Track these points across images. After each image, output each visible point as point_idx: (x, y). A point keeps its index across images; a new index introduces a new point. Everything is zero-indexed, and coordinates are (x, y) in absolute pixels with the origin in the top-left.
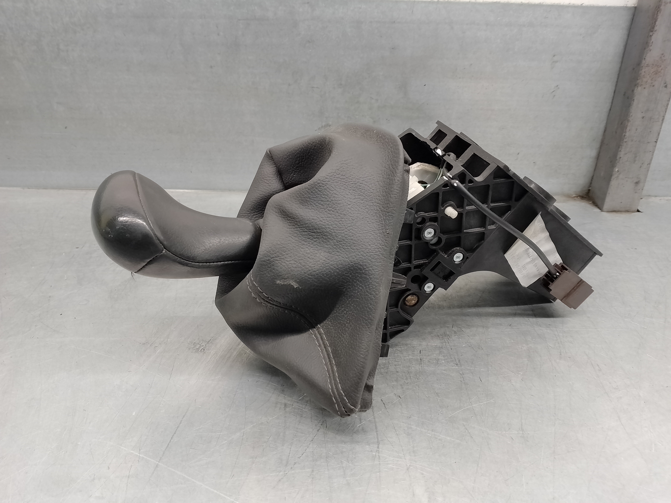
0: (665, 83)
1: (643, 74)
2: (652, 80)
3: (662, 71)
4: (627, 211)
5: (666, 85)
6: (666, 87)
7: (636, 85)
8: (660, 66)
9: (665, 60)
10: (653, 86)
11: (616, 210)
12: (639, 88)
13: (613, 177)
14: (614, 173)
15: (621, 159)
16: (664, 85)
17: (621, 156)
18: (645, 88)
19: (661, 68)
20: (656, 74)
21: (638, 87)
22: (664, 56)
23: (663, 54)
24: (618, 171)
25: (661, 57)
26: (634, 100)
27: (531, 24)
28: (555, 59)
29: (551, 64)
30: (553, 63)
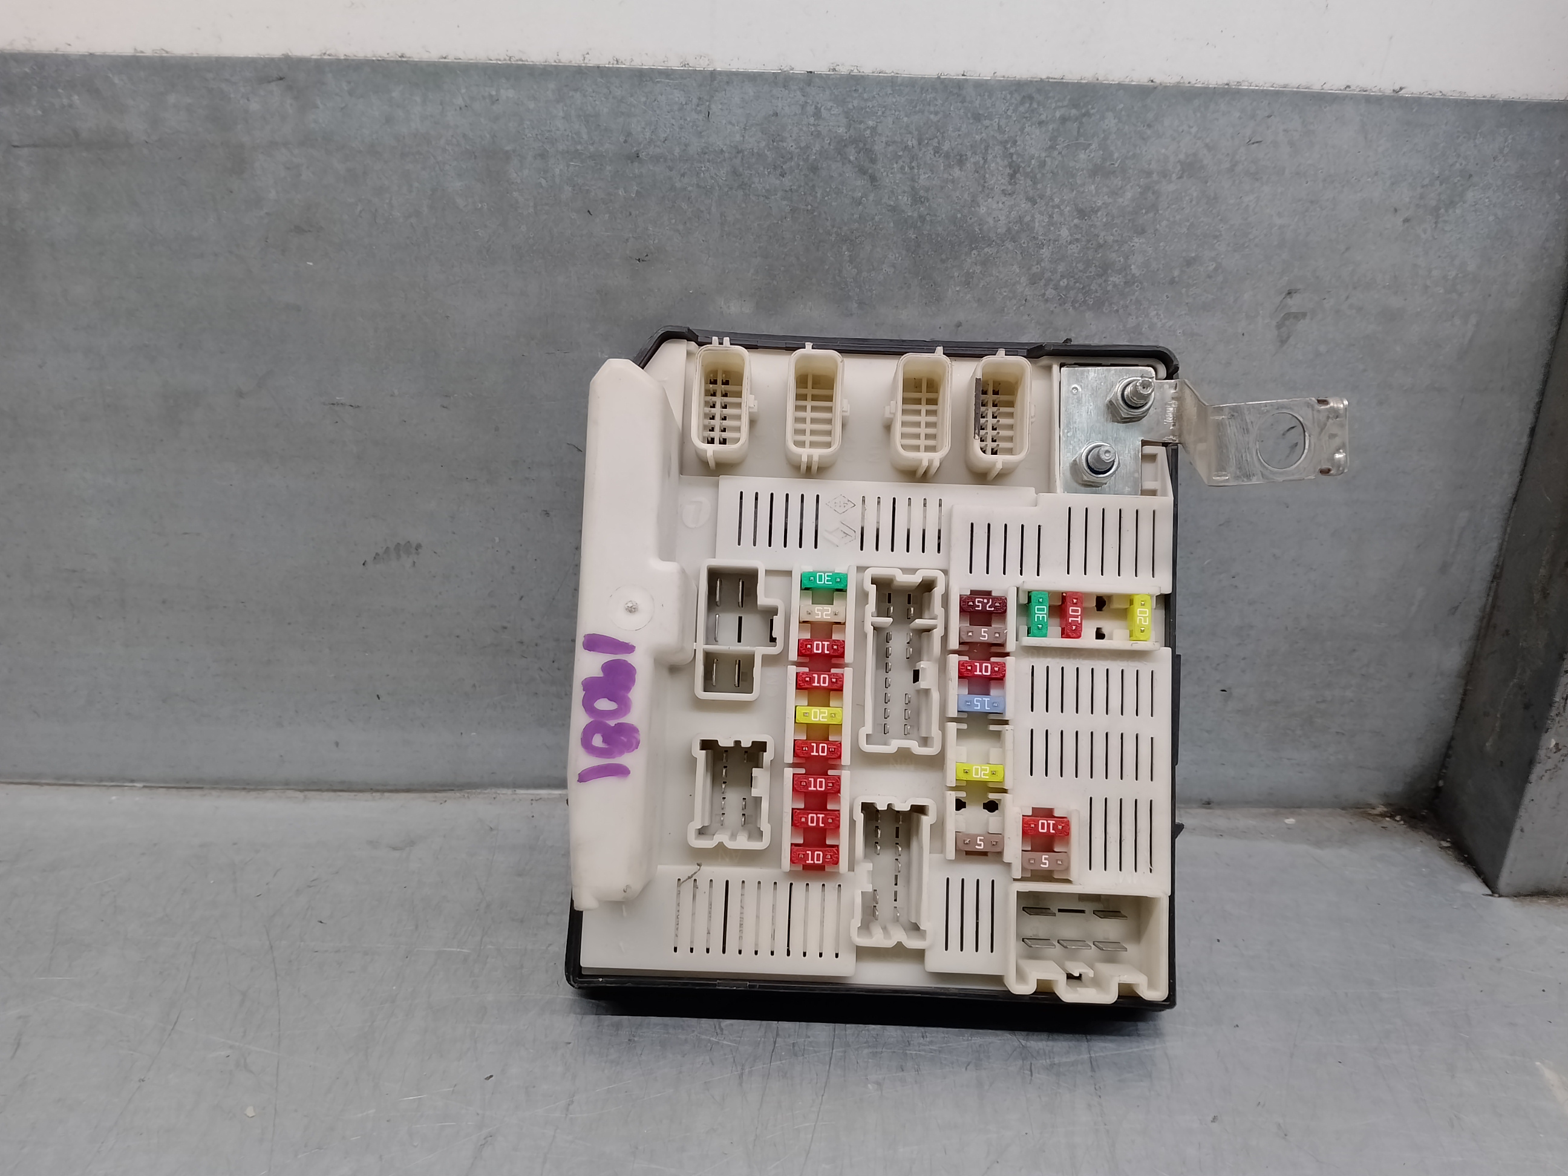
13: (1538, 770)
14: (1542, 753)
27: (1191, 168)
28: (1294, 304)
29: (1279, 326)
30: (1287, 320)
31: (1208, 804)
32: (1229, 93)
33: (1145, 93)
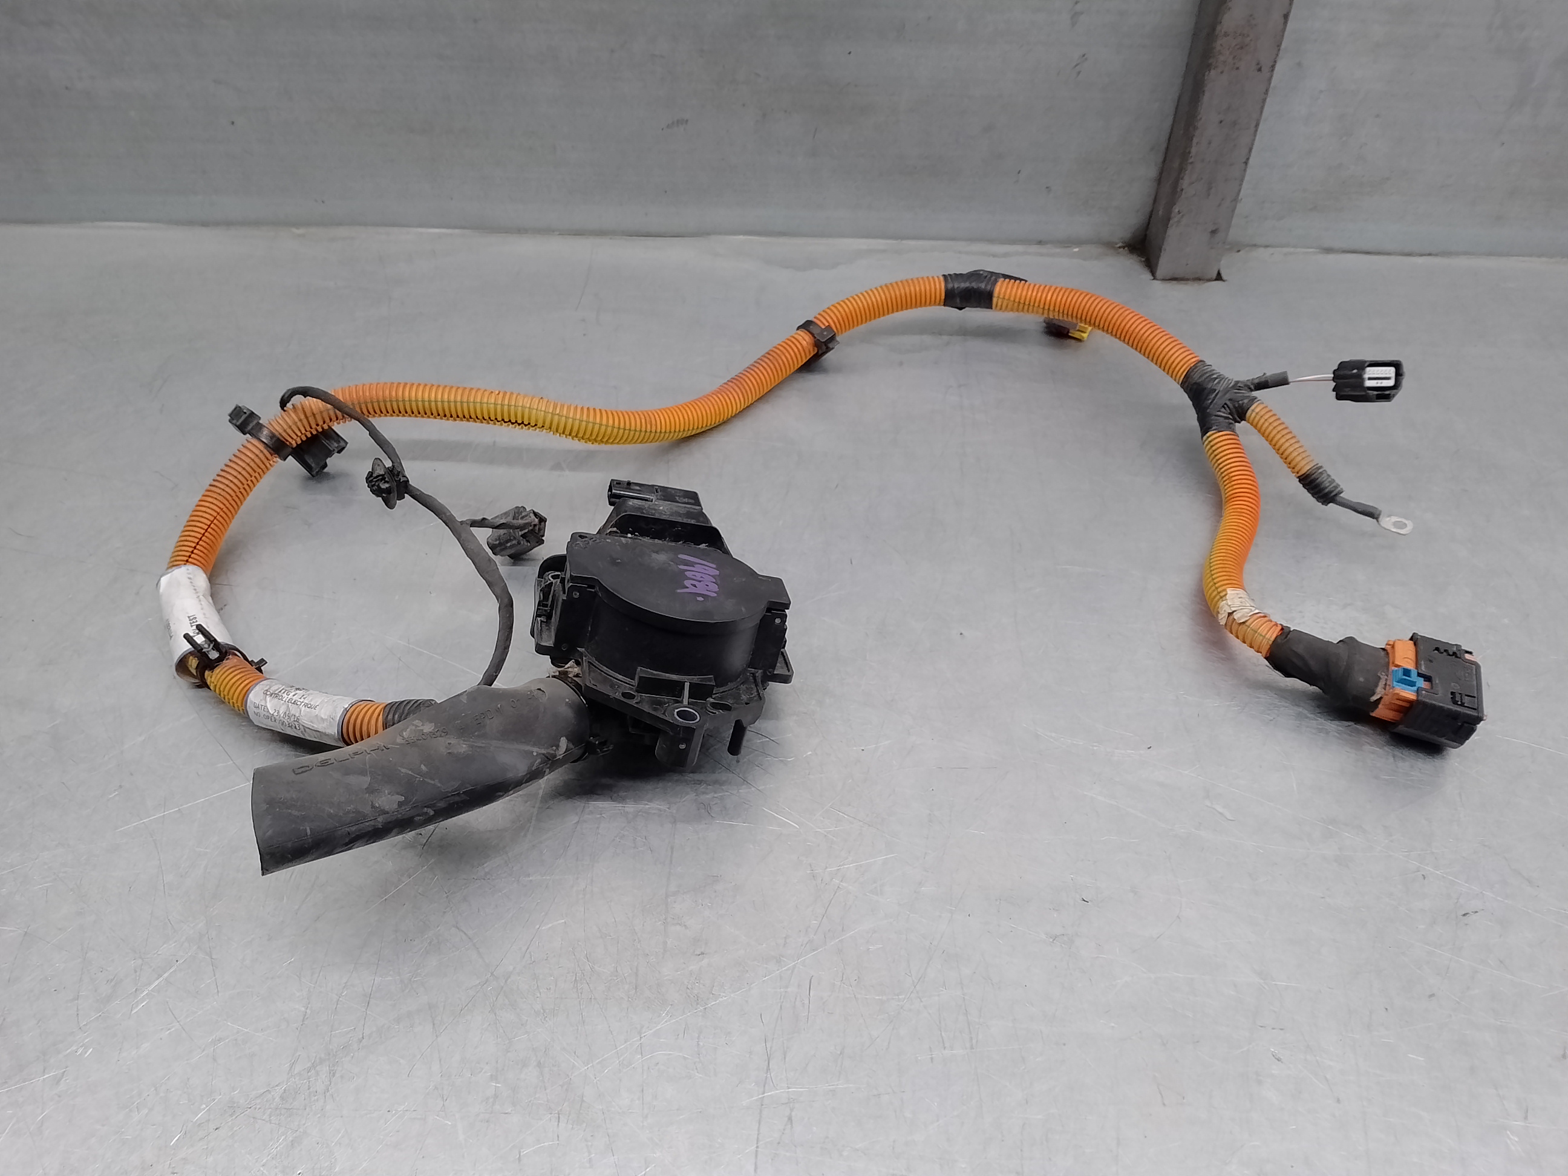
1: (1218, 48)
2: (1234, 58)
3: (1252, 44)
4: (1197, 280)
5: (1259, 67)
6: (1260, 70)
7: (1209, 67)
8: (1248, 36)
9: (1255, 25)
10: (1238, 68)
11: (1177, 277)
12: (1213, 72)
15: (1184, 191)
16: (1257, 68)
17: (1184, 187)
18: (1222, 72)
19: (1249, 39)
20: (1242, 48)
21: (1209, 70)
22: (1253, 19)
23: (1251, 16)
24: (1179, 212)
25: (1248, 21)
26: (1204, 92)
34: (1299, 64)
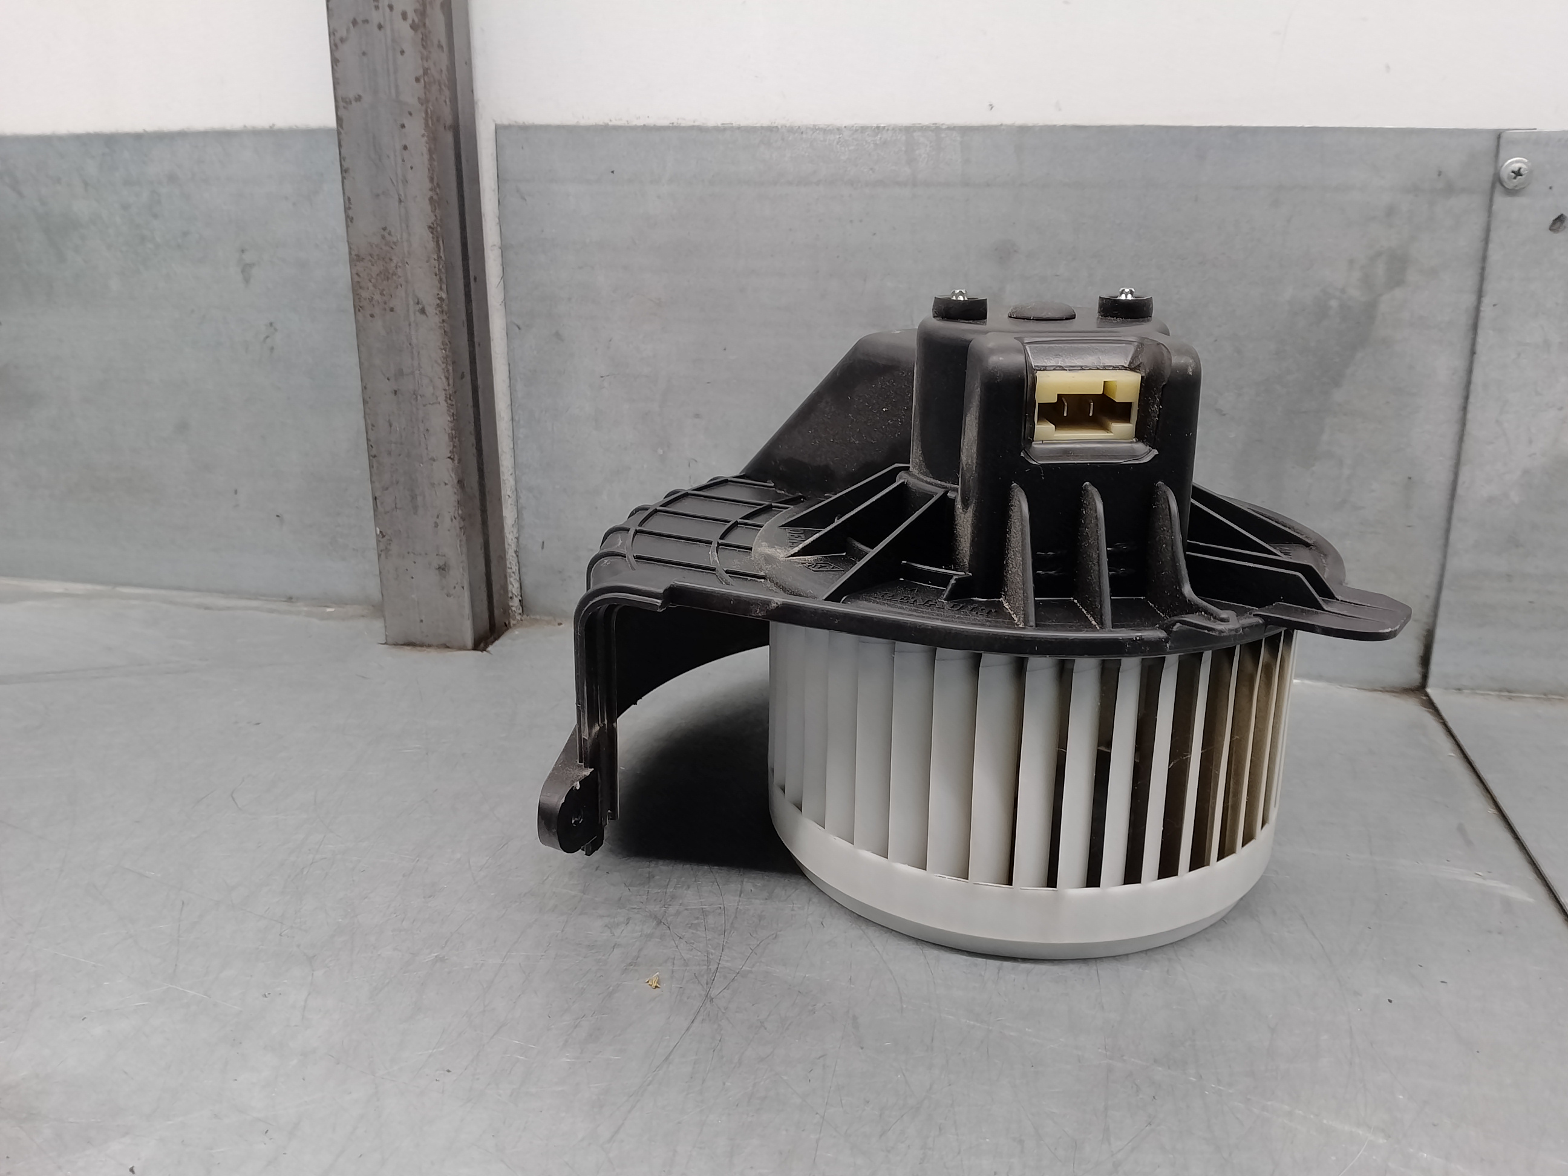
0: (418, 303)
2: (382, 294)
3: (400, 271)
4: (446, 646)
5: (420, 306)
6: (423, 311)
8: (391, 260)
9: (395, 243)
10: (392, 310)
11: (414, 641)
16: (418, 309)
18: (372, 315)
19: (393, 265)
20: (388, 279)
22: (390, 234)
23: (384, 229)
25: (383, 237)
27: (172, 178)
28: (248, 257)
29: (243, 271)
30: (246, 269)
31: (290, 599)
32: (183, 135)
33: (138, 137)
34: (558, 335)
